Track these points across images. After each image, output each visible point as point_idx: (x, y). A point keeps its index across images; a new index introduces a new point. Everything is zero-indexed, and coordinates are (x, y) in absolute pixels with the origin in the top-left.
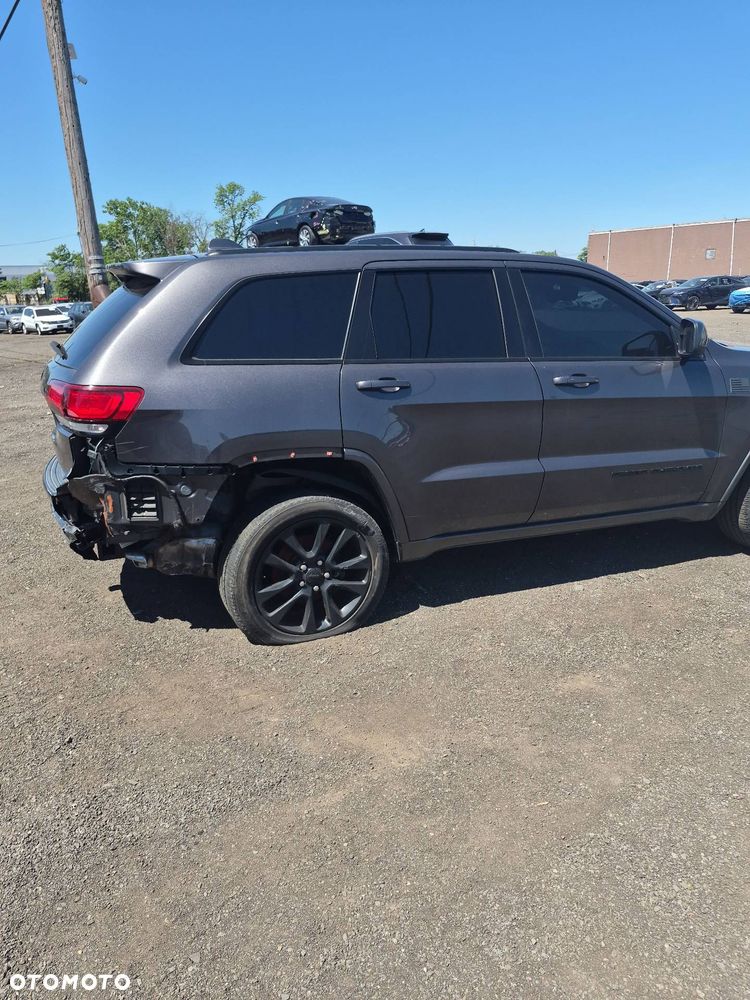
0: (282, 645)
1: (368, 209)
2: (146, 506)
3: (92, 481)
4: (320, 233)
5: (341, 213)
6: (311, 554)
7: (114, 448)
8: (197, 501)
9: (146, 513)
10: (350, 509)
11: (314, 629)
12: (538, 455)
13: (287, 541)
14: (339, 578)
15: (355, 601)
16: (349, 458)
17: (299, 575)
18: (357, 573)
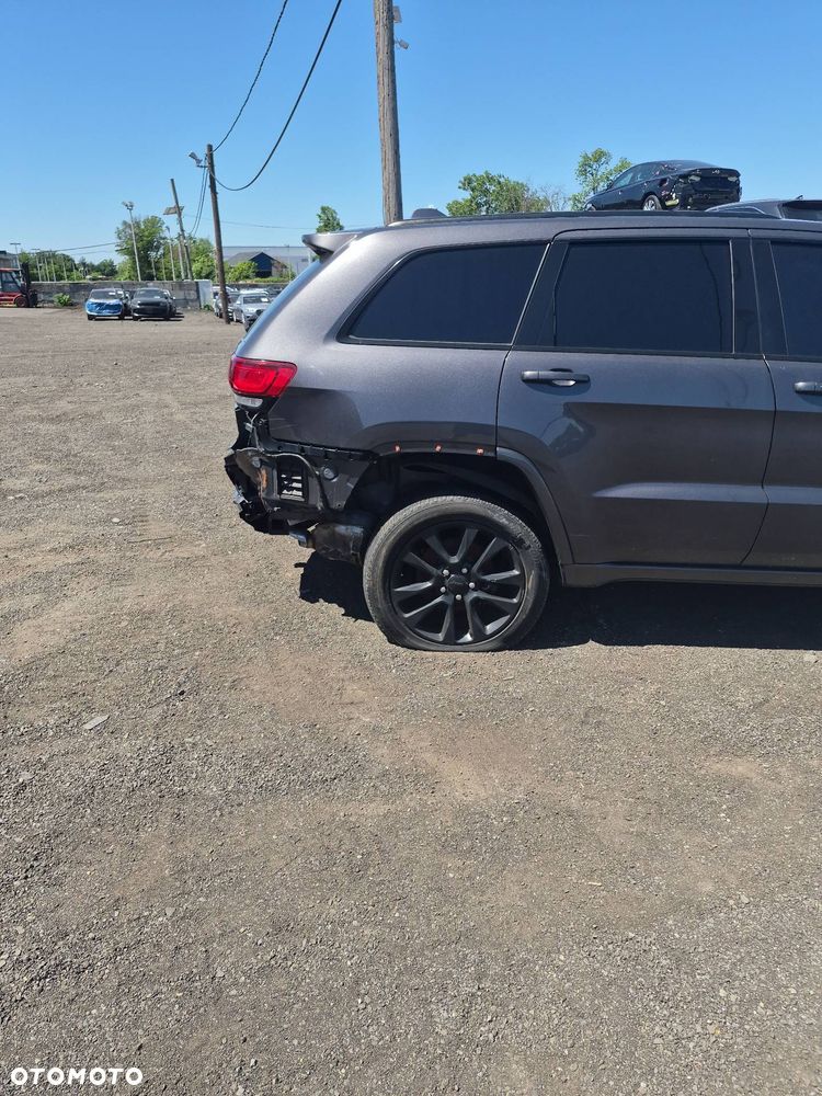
0: (416, 649)
1: (736, 174)
2: (295, 485)
3: (250, 454)
4: (669, 203)
5: (697, 179)
6: (455, 560)
7: (267, 423)
8: (340, 486)
9: (295, 492)
10: (501, 516)
11: (452, 640)
12: (762, 481)
13: (428, 541)
14: (488, 592)
15: (503, 620)
16: (502, 459)
17: (440, 581)
18: (508, 589)
